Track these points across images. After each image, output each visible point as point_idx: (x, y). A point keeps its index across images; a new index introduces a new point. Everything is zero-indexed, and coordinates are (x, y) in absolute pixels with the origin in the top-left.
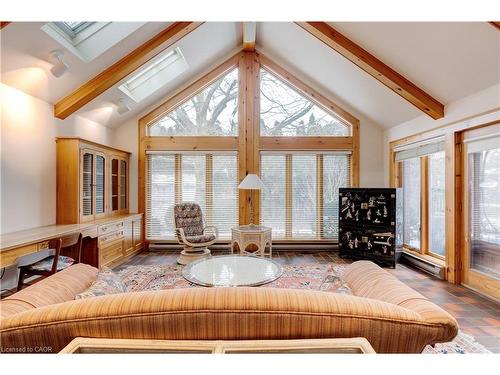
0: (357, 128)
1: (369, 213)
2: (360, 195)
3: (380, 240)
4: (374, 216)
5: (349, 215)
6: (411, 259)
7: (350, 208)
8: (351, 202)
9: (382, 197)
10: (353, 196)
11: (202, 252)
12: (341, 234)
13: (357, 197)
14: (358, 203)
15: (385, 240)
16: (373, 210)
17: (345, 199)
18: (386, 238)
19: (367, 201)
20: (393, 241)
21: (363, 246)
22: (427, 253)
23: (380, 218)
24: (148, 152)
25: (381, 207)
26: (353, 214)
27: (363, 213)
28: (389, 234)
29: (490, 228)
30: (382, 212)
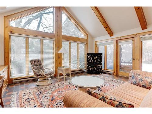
0: (87, 37)
1: (96, 60)
2: (93, 55)
3: (99, 67)
4: (97, 61)
5: (90, 61)
6: (103, 71)
7: (90, 59)
8: (91, 57)
9: (99, 56)
10: (91, 55)
11: (47, 79)
12: (88, 67)
13: (93, 56)
14: (93, 58)
15: (100, 67)
16: (97, 59)
17: (89, 56)
18: (100, 66)
19: (95, 57)
20: (102, 67)
21: (94, 69)
22: (106, 69)
23: (99, 61)
24: (10, 34)
25: (99, 58)
26: (91, 61)
27: (94, 60)
28: (101, 65)
29: (123, 61)
30: (99, 60)
